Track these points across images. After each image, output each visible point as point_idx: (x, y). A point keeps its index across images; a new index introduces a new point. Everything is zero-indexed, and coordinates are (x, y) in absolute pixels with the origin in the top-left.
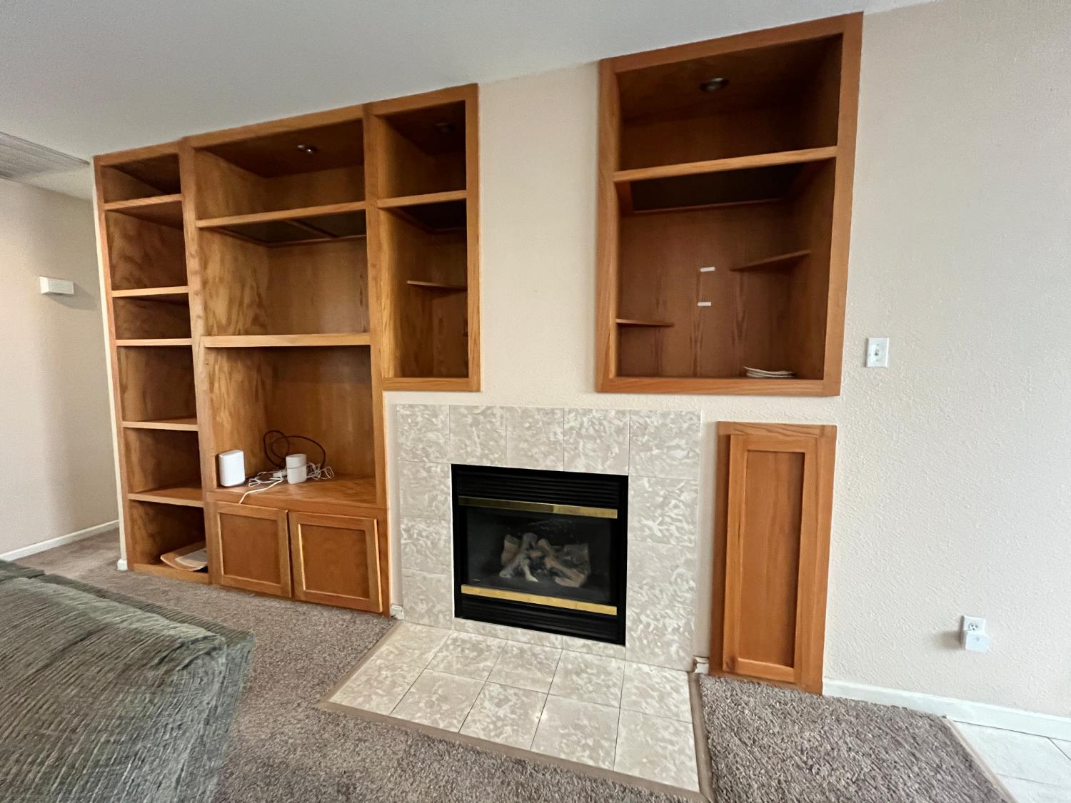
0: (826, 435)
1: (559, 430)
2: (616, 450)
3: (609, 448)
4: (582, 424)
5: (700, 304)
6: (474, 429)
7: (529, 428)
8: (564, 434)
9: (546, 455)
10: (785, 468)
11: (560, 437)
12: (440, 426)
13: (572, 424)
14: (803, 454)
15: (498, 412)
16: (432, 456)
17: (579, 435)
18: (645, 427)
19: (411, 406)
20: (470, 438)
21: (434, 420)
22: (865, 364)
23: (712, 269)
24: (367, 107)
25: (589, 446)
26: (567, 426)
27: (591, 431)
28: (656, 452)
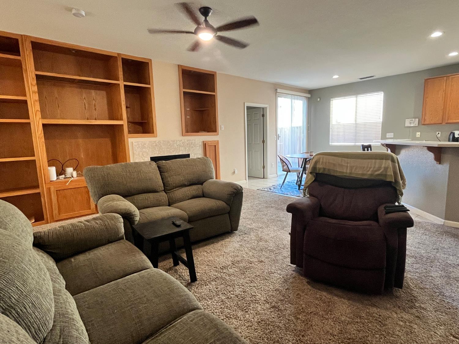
0: (218, 142)
1: (176, 145)
2: (187, 149)
3: (186, 148)
4: (180, 143)
5: (188, 117)
6: (156, 147)
7: (169, 145)
8: (177, 146)
9: (173, 151)
10: (213, 148)
11: (176, 146)
12: (147, 147)
13: (178, 143)
14: (215, 146)
15: (162, 142)
16: (145, 156)
17: (180, 146)
18: (192, 143)
19: (138, 142)
20: (155, 149)
21: (145, 145)
22: (221, 130)
23: (189, 109)
24: (119, 54)
25: (182, 148)
26: (177, 144)
27: (182, 145)
28: (194, 148)
